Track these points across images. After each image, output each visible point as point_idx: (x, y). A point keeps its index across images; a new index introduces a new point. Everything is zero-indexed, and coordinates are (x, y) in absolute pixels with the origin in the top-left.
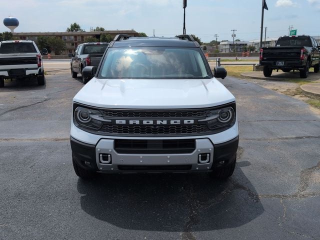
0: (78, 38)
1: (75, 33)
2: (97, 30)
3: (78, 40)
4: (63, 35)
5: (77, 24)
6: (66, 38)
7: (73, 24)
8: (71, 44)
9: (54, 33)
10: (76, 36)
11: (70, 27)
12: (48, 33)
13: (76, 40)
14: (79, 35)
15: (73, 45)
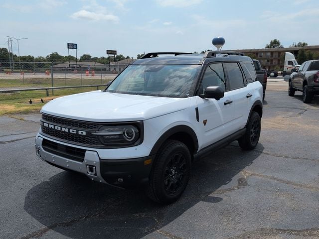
0: (274, 55)
1: (272, 49)
2: (298, 46)
3: (274, 57)
4: (260, 52)
5: (277, 40)
6: (262, 54)
7: (273, 40)
8: (266, 61)
9: (251, 50)
10: (272, 53)
11: (269, 44)
12: (246, 50)
13: (272, 56)
14: (276, 52)
15: (268, 61)
